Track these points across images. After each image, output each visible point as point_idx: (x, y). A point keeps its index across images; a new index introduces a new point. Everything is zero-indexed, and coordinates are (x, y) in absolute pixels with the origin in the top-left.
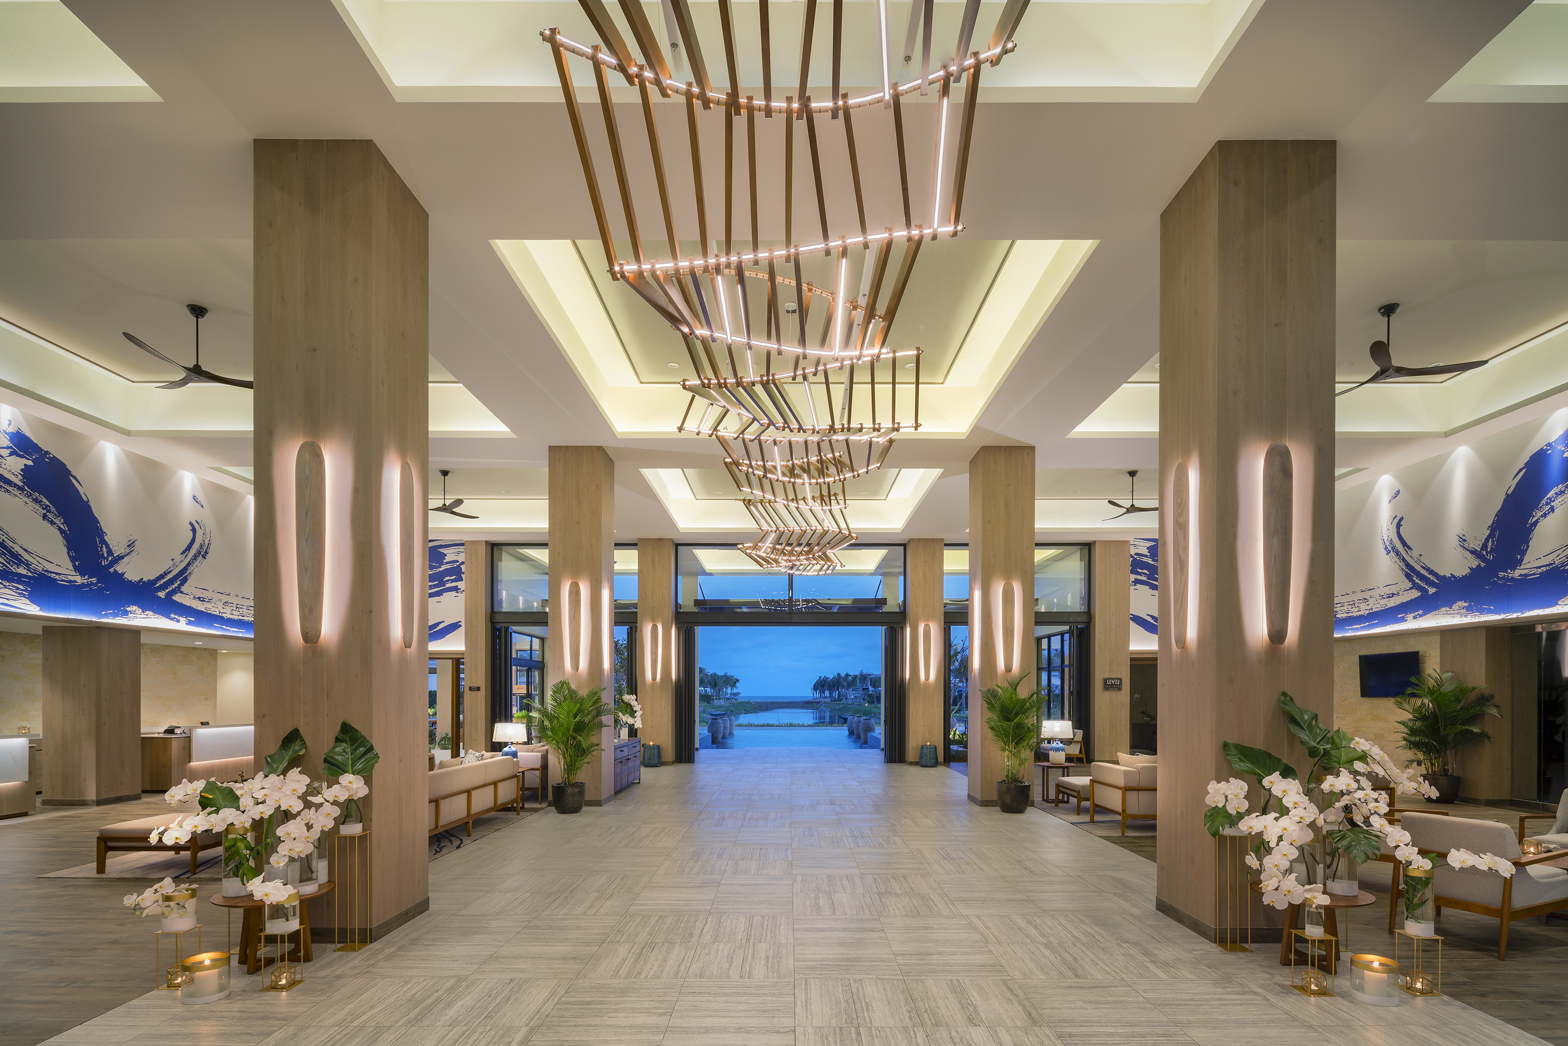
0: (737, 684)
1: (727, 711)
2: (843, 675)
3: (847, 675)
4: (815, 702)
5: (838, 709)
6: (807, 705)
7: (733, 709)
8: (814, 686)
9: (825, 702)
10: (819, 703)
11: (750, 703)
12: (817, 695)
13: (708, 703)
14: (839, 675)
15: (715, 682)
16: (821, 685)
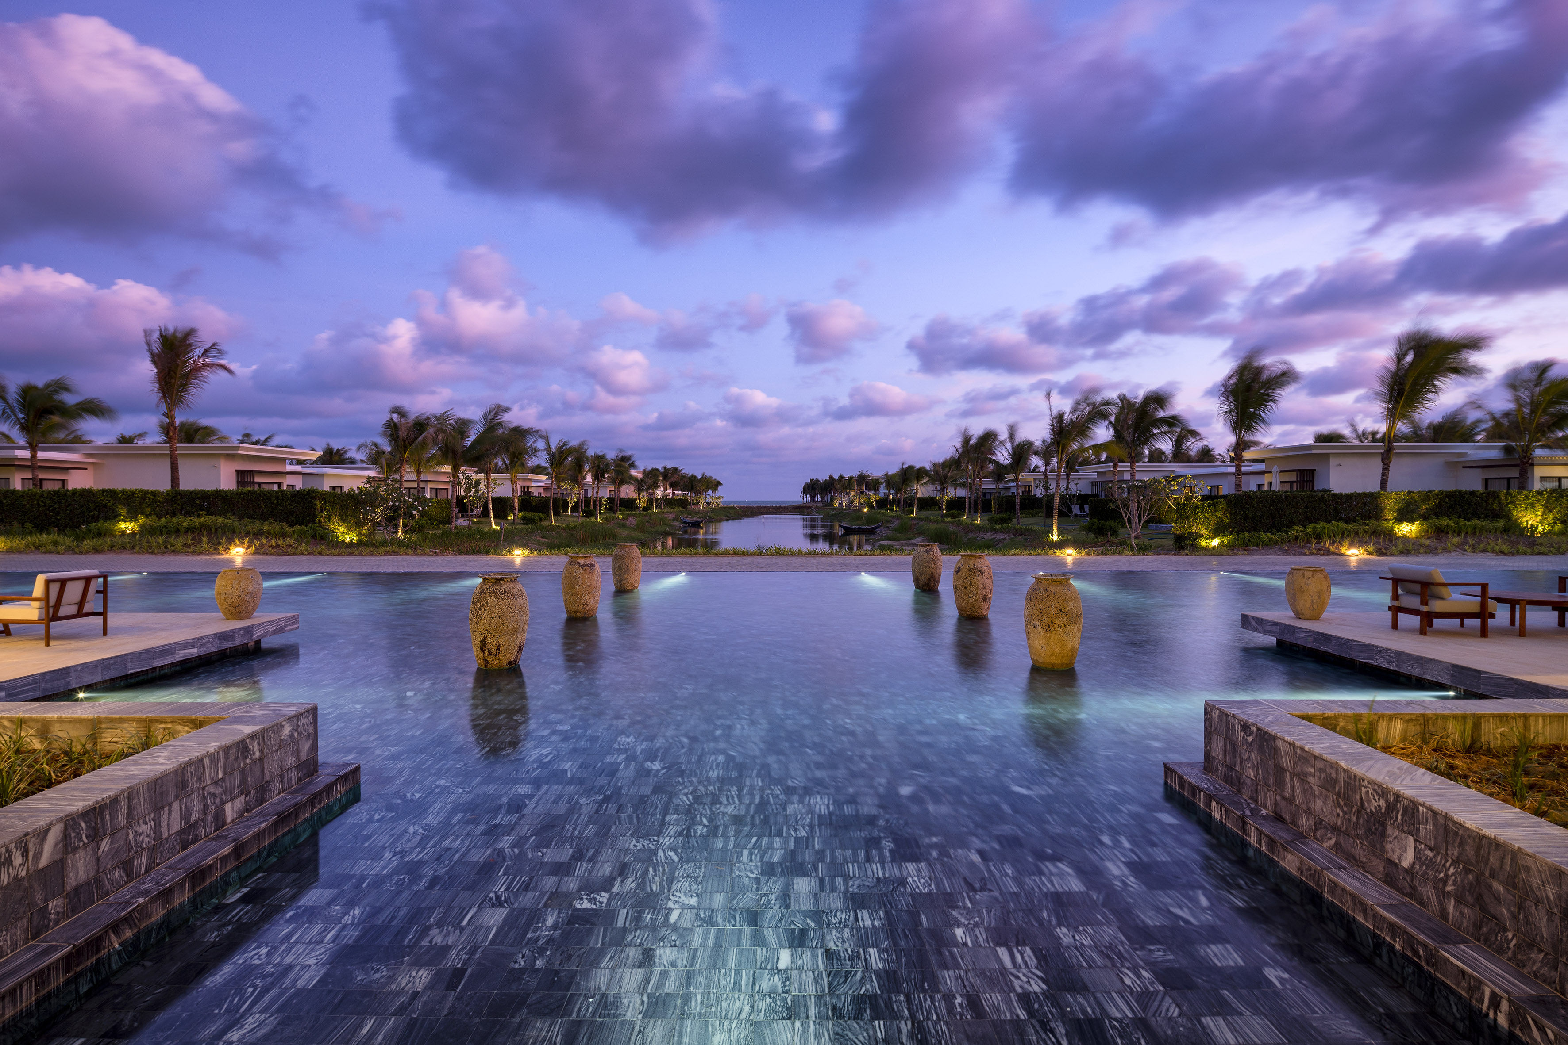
0: (720, 488)
1: (705, 517)
2: (836, 477)
3: (841, 477)
4: (805, 507)
5: (833, 515)
6: (797, 509)
7: (712, 515)
8: (804, 489)
9: (817, 507)
10: (810, 507)
11: (733, 508)
12: (808, 499)
13: (684, 508)
14: (831, 477)
15: (692, 485)
16: (811, 488)
